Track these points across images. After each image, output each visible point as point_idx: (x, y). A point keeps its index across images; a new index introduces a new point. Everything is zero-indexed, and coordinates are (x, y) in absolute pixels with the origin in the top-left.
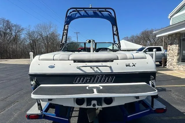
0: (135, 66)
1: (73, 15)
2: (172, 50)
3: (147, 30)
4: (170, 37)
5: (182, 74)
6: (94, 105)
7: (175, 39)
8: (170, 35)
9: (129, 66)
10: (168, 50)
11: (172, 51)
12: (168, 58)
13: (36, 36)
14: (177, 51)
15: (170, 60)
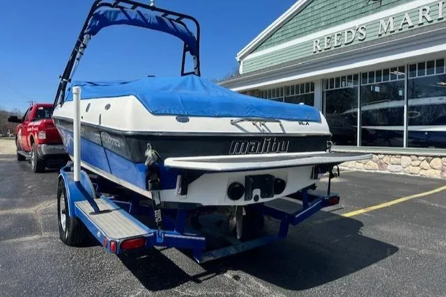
1: (108, 14)
6: (256, 198)
9: (302, 124)
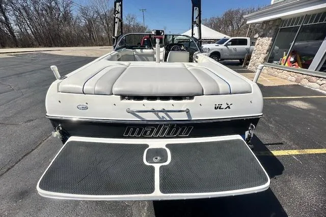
0: (229, 108)
2: (262, 45)
3: (232, 10)
4: (265, 25)
5: (264, 78)
7: (270, 28)
8: (265, 22)
9: (220, 108)
10: (256, 44)
11: (260, 47)
12: (253, 55)
13: (92, 14)
14: (267, 48)
15: (255, 58)
